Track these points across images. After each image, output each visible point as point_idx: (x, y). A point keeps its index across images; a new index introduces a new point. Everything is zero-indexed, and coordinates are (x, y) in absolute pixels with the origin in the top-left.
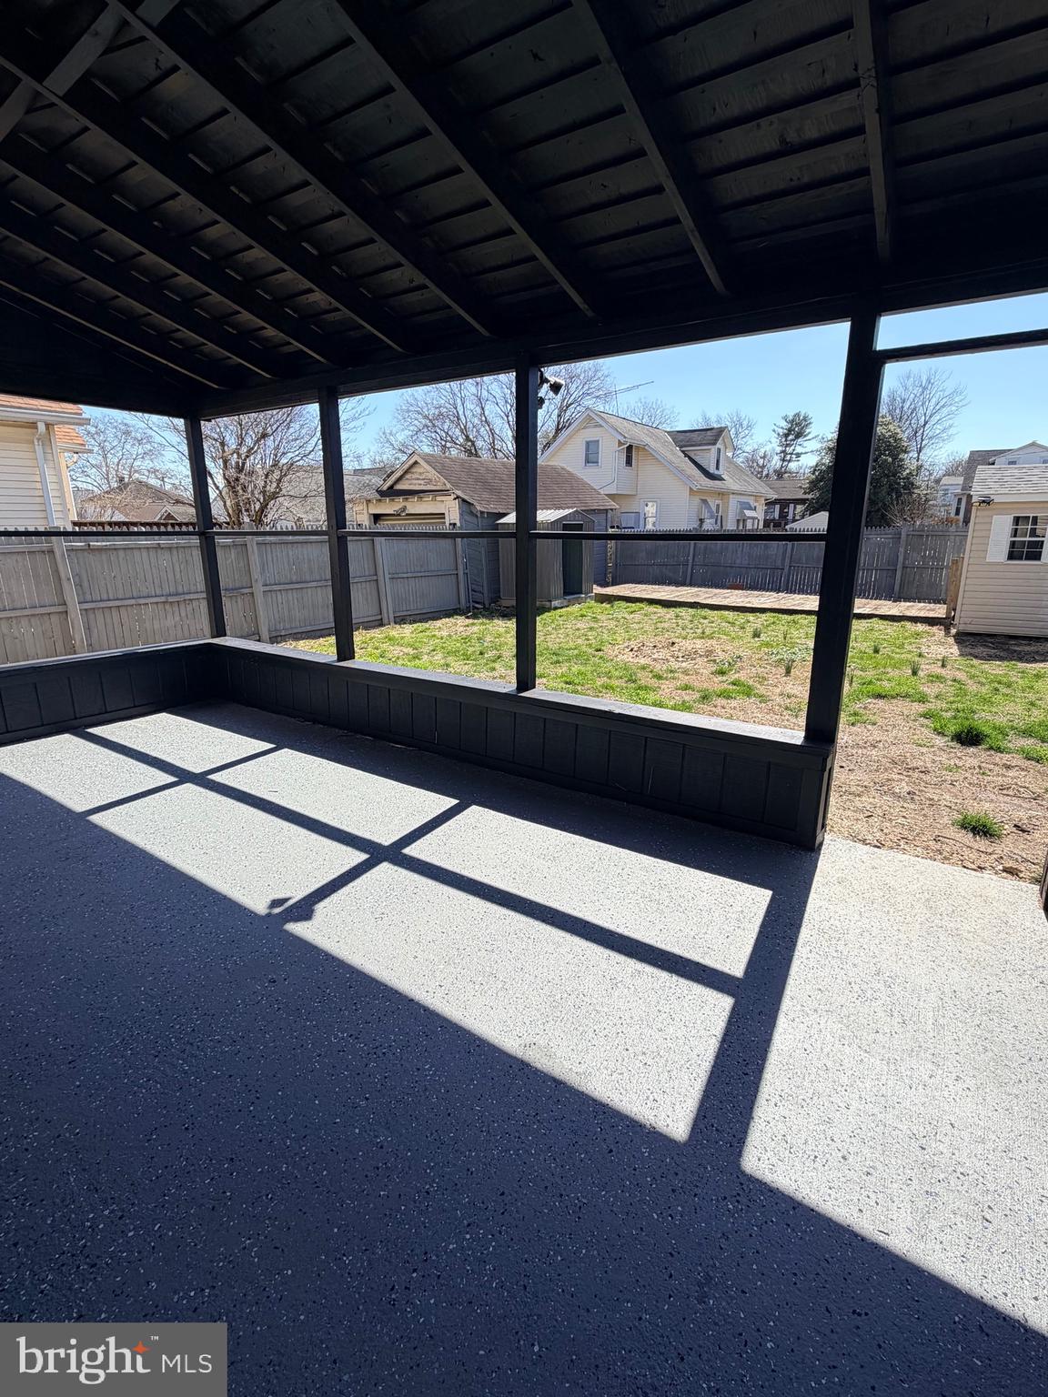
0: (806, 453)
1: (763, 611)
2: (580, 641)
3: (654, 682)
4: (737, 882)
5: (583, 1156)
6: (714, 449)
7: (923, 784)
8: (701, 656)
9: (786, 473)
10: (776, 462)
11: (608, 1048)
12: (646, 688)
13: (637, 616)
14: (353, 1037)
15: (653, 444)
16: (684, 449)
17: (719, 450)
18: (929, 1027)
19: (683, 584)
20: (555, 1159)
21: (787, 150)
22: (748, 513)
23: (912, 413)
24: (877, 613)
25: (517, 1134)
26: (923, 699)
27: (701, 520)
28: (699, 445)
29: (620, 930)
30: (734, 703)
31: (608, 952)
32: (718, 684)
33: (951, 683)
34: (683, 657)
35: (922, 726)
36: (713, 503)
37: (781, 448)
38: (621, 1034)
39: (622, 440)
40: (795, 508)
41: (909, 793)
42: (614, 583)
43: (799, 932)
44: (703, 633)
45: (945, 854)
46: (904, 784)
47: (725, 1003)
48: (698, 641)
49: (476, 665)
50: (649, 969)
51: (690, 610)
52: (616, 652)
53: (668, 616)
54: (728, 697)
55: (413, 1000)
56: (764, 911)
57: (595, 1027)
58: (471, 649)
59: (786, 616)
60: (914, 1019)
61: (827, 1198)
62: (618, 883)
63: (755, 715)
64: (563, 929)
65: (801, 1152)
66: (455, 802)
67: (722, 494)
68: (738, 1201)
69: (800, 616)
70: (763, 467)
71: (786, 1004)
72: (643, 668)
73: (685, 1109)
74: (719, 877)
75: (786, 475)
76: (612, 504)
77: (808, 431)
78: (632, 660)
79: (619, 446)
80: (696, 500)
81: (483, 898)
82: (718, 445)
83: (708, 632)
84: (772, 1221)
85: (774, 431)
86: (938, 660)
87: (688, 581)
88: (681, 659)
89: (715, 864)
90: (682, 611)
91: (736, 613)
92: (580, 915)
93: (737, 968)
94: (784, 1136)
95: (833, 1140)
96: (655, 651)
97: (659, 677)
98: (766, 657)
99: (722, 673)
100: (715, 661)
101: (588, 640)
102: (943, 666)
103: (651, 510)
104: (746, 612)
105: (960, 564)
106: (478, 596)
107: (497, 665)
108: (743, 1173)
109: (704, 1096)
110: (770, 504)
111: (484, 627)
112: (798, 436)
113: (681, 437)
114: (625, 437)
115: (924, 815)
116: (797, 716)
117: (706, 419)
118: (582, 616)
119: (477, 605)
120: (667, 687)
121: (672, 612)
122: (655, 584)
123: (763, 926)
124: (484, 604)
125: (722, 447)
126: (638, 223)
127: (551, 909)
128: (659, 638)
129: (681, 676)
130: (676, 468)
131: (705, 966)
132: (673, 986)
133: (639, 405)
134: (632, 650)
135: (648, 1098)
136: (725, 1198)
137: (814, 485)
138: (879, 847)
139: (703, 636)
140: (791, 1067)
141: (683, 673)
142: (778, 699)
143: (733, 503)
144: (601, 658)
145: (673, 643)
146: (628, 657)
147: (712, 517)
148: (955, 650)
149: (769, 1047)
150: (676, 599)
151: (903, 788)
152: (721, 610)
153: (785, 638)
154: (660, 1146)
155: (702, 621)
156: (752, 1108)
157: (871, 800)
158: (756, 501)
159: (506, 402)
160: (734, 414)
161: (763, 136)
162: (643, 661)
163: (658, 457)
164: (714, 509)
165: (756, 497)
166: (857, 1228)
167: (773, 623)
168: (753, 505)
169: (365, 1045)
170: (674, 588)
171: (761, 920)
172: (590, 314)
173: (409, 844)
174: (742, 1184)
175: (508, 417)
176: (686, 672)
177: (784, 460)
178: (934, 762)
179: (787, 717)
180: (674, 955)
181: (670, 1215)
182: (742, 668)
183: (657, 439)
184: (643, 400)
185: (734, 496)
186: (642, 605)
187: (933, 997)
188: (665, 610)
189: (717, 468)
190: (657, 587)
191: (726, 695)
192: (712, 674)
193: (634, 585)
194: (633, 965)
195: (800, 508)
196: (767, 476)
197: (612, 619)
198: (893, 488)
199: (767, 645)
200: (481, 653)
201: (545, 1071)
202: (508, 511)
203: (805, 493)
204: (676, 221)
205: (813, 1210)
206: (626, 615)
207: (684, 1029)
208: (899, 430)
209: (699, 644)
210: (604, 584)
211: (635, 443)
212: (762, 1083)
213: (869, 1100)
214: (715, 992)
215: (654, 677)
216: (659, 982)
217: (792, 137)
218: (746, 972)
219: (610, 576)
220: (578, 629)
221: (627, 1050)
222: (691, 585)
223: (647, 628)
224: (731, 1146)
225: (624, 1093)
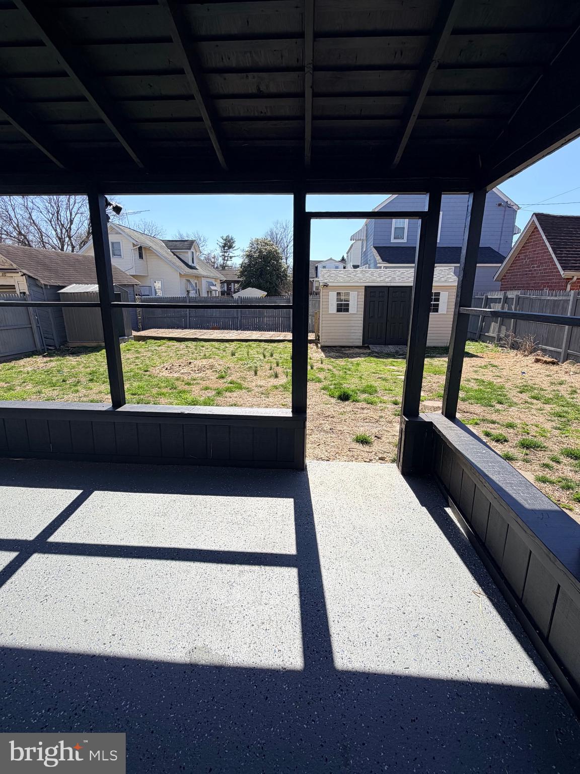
0: (234, 256)
1: (232, 341)
2: (132, 366)
3: (186, 387)
4: (275, 498)
5: (252, 711)
6: (190, 252)
7: (334, 423)
8: (208, 369)
9: (226, 266)
10: (220, 261)
11: (242, 629)
12: (184, 392)
13: (163, 348)
14: (52, 710)
15: (154, 247)
16: (173, 251)
17: (193, 253)
18: (383, 548)
19: (186, 328)
20: (235, 724)
21: (260, 95)
22: (213, 288)
23: (281, 241)
24: (286, 339)
25: (205, 720)
26: (320, 381)
27: (188, 291)
28: (182, 249)
29: (222, 549)
30: (235, 394)
31: (220, 566)
32: (222, 384)
33: (328, 371)
34: (198, 370)
35: (324, 394)
36: (193, 282)
37: (222, 254)
38: (246, 617)
39: (135, 243)
40: (234, 285)
41: (330, 429)
42: (143, 329)
43: (313, 517)
44: (205, 355)
45: (355, 457)
46: (327, 425)
47: (293, 572)
48: (203, 360)
49: (62, 390)
50: (247, 568)
51: (193, 342)
52: (158, 371)
53: (181, 347)
54: (231, 391)
55: (95, 656)
56: (293, 511)
57: (229, 619)
58: (54, 379)
59: (244, 343)
60: (377, 546)
61: (378, 663)
62: (210, 518)
63: (248, 399)
64: (187, 560)
65: (358, 643)
66: (79, 492)
67: (198, 277)
68: (342, 690)
69: (251, 343)
70: (214, 263)
71: (323, 561)
72: (177, 379)
73: (296, 648)
74: (264, 498)
75: (226, 268)
76: (135, 281)
77: (234, 245)
78: (169, 375)
79: (133, 247)
80: (184, 280)
81: (124, 557)
82: (192, 250)
83: (207, 355)
84: (361, 692)
85: (218, 244)
86: (318, 360)
87: (188, 326)
88: (197, 372)
89: (260, 491)
90: (189, 344)
91: (219, 343)
92: (195, 547)
93: (292, 550)
94: (348, 638)
95: (369, 629)
96: (181, 368)
97: (189, 384)
98: (242, 366)
99: (222, 377)
100: (216, 371)
101: (137, 365)
102: (322, 363)
103: (158, 285)
104: (224, 342)
105: (318, 314)
106: (50, 342)
107: (79, 388)
108: (338, 671)
109: (303, 635)
110: (222, 283)
111: (60, 362)
112: (230, 247)
113: (170, 244)
114: (137, 242)
115: (341, 439)
116: (268, 397)
117: (181, 235)
118: (129, 350)
119: (49, 348)
120: (196, 389)
121: (182, 345)
122: (169, 328)
123: (296, 520)
124: (55, 347)
125: (194, 251)
126: (172, 115)
127: (174, 549)
128: (181, 360)
129: (201, 382)
130: (170, 261)
131: (276, 554)
132: (264, 573)
133: (141, 223)
134: (167, 369)
135: (275, 650)
136: (335, 692)
137: (242, 273)
138: (329, 460)
139: (205, 357)
140: (337, 596)
141: (201, 380)
142: (256, 389)
143: (204, 281)
144: (149, 376)
145: (190, 363)
146: (165, 373)
147: (194, 290)
148: (323, 354)
149: (323, 590)
150: (184, 337)
151: (327, 427)
152: (210, 341)
153: (248, 355)
154: (292, 679)
155: (201, 348)
156: (328, 630)
157: (316, 436)
158: (216, 281)
159: (49, 211)
160: (196, 233)
161: (249, 83)
162: (176, 375)
163: (158, 254)
164: (194, 285)
165: (216, 279)
166: (396, 673)
167: (240, 347)
168: (214, 283)
169: (65, 712)
170: (181, 330)
171: (293, 517)
172: (141, 165)
173: (52, 534)
174: (340, 678)
175: (51, 222)
176: (202, 379)
177: (224, 260)
178: (335, 411)
179: (264, 398)
180: (258, 554)
181: (313, 721)
182: (231, 374)
183: (157, 244)
184: (143, 220)
185: (204, 278)
186: (164, 341)
187: (379, 533)
188: (179, 343)
189: (193, 263)
190: (171, 330)
191: (229, 390)
192: (217, 378)
193: (157, 330)
194: (237, 568)
195: (237, 286)
196: (217, 268)
197: (148, 351)
198: (278, 277)
199: (241, 360)
200: (64, 381)
201: (208, 664)
202: (66, 285)
203: (238, 278)
204: (200, 119)
205: (375, 674)
206: (157, 348)
207: (278, 597)
208: (277, 249)
209: (205, 362)
210: (138, 330)
211: (143, 245)
212: (328, 612)
213: (375, 598)
214: (286, 568)
215: (186, 384)
216: (256, 573)
217: (263, 88)
218: (298, 550)
219: (140, 324)
220: (129, 359)
221: (253, 625)
222: (190, 328)
223: (171, 354)
224: (327, 658)
225: (260, 654)
